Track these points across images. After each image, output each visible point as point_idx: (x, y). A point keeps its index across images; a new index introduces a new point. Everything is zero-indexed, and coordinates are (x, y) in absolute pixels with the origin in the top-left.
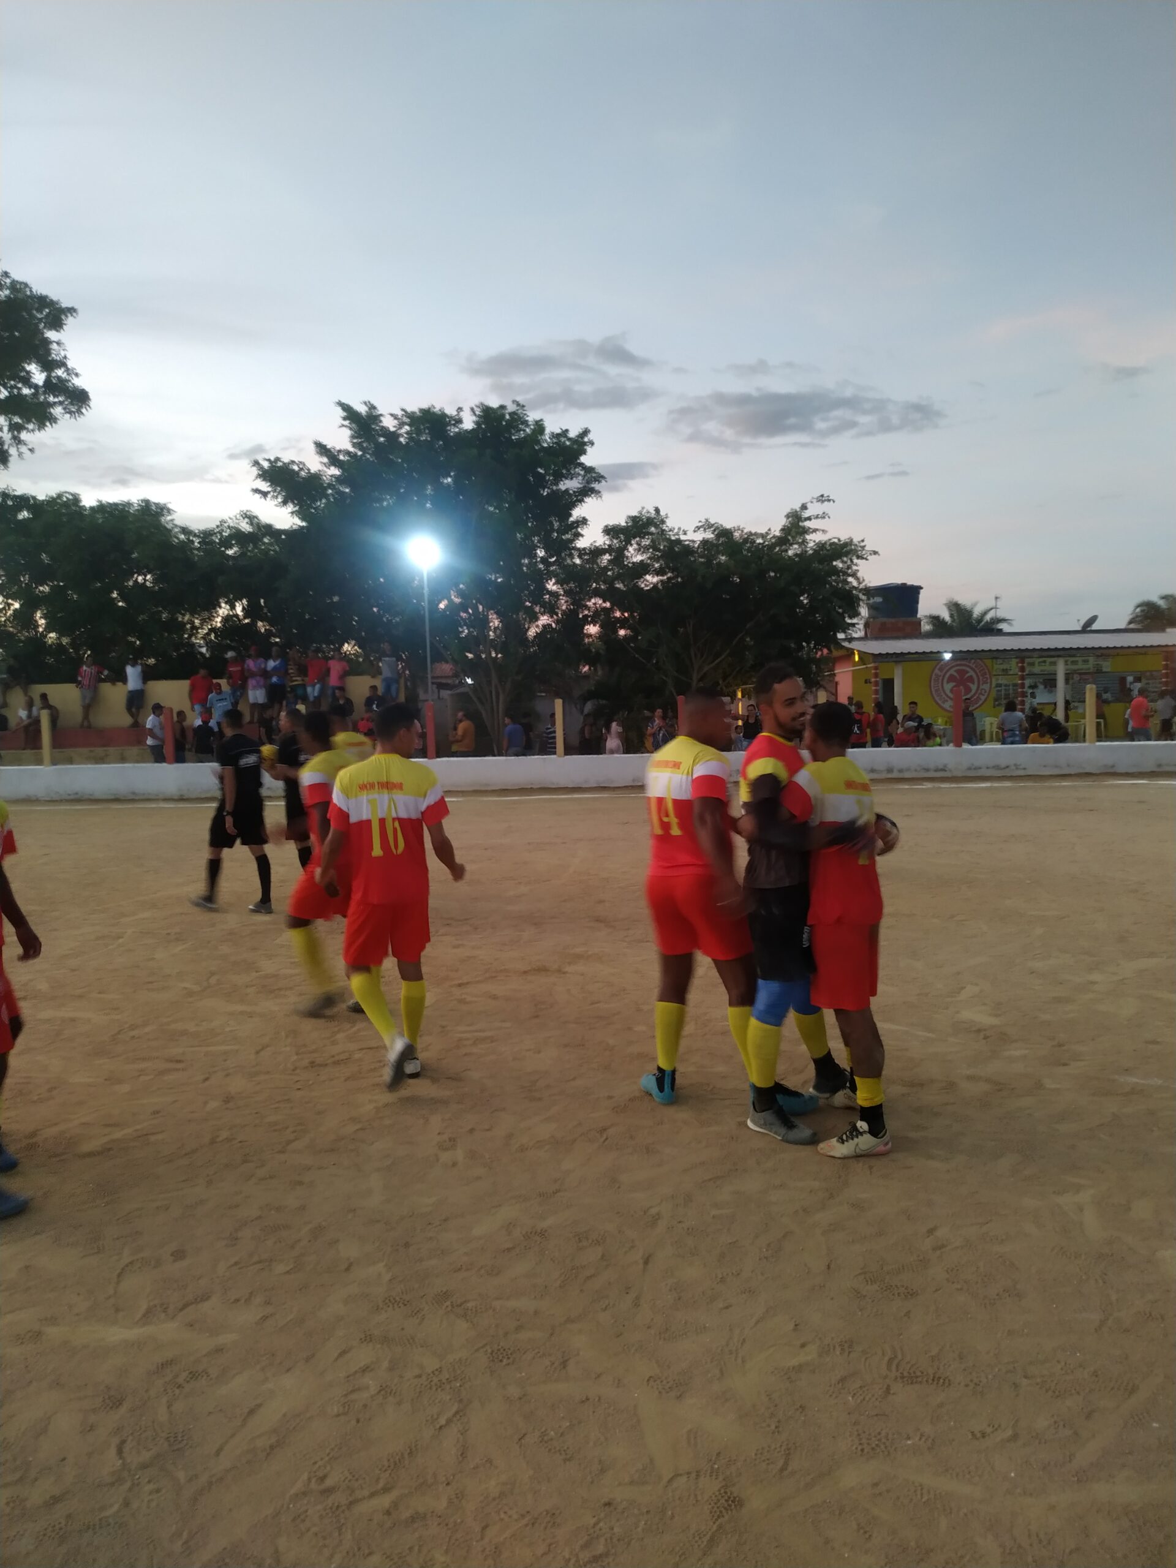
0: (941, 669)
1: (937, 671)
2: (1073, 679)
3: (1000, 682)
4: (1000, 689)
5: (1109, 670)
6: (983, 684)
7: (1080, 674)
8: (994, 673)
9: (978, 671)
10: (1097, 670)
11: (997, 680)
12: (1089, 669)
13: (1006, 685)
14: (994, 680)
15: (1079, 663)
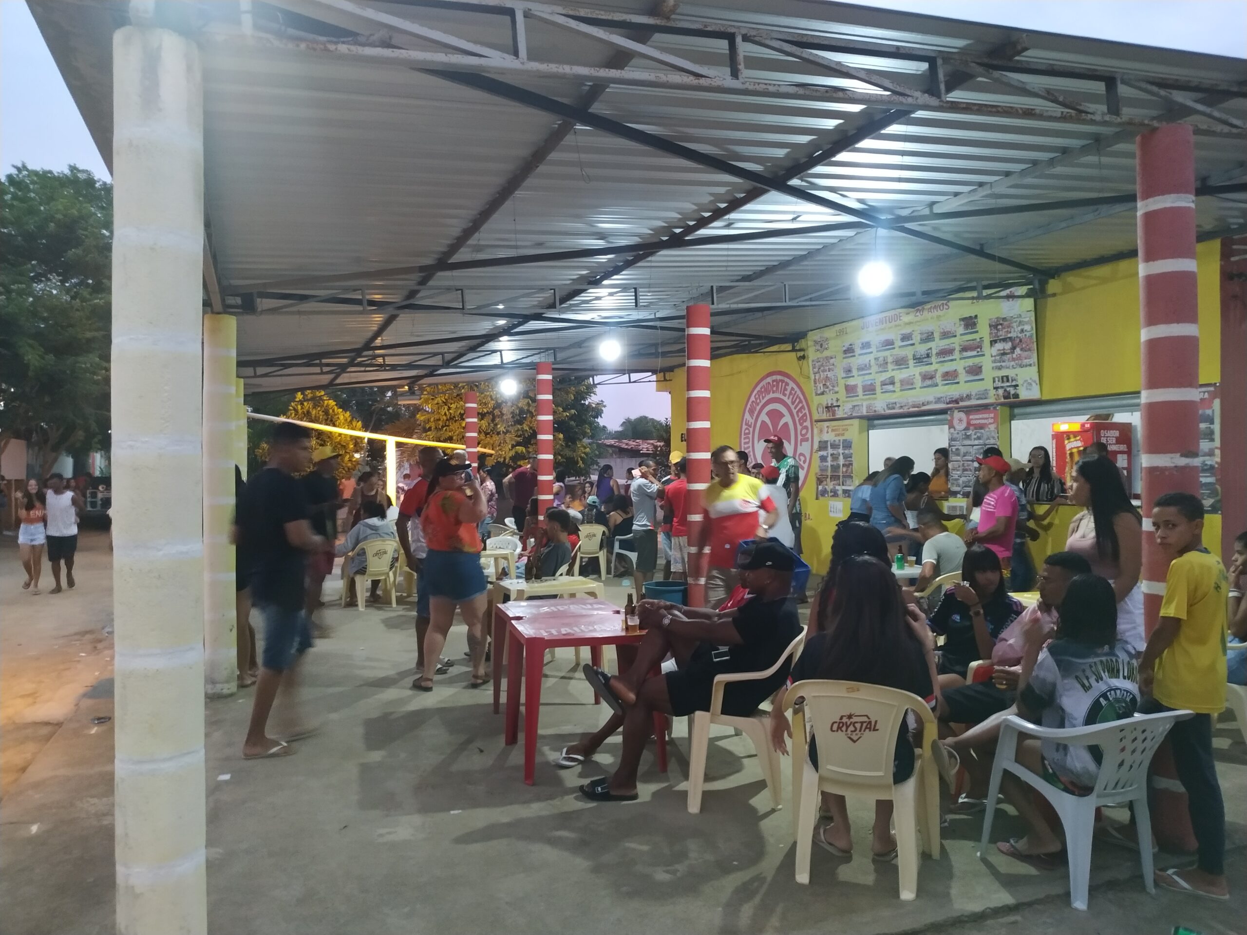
3: (826, 437)
4: (824, 453)
6: (802, 441)
8: (816, 416)
9: (795, 411)
11: (821, 431)
13: (834, 446)
14: (816, 431)
15: (963, 377)
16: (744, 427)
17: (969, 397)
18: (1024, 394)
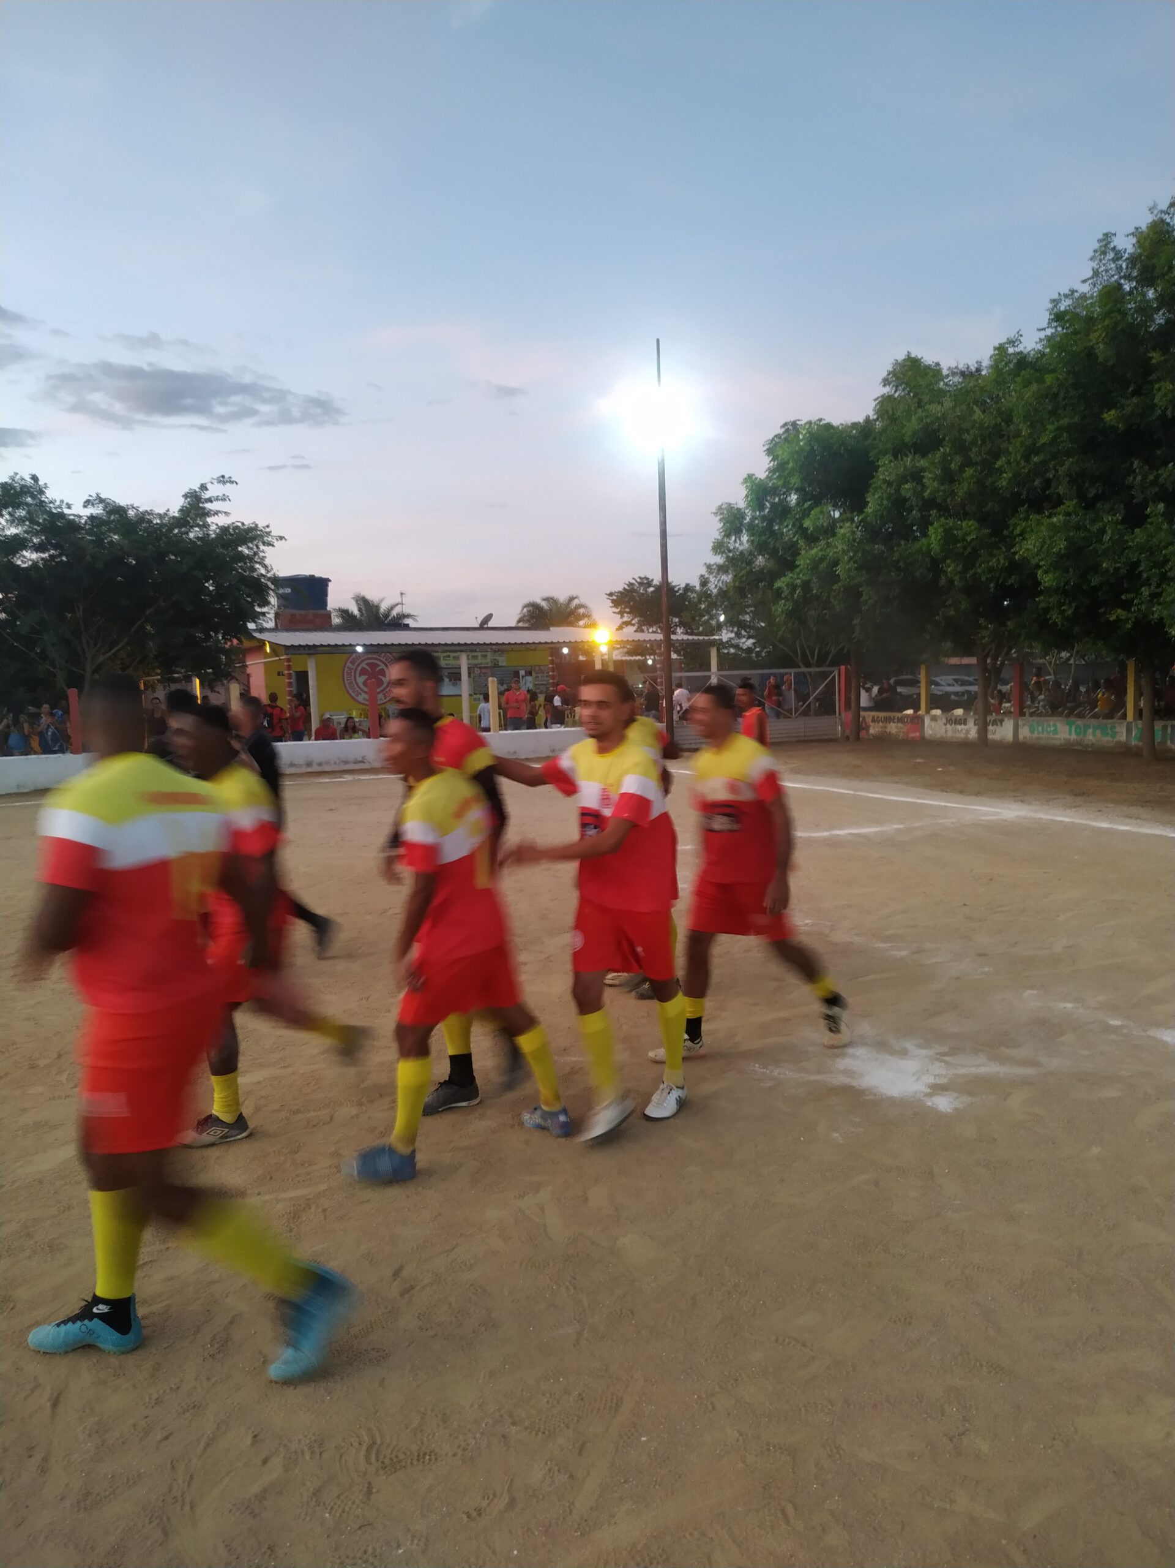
0: (353, 663)
1: (349, 664)
2: (474, 672)
5: (504, 664)
7: (480, 668)
9: (388, 665)
10: (495, 664)
12: (487, 663)
15: (480, 657)
16: (346, 669)
17: (481, 664)
18: (500, 664)
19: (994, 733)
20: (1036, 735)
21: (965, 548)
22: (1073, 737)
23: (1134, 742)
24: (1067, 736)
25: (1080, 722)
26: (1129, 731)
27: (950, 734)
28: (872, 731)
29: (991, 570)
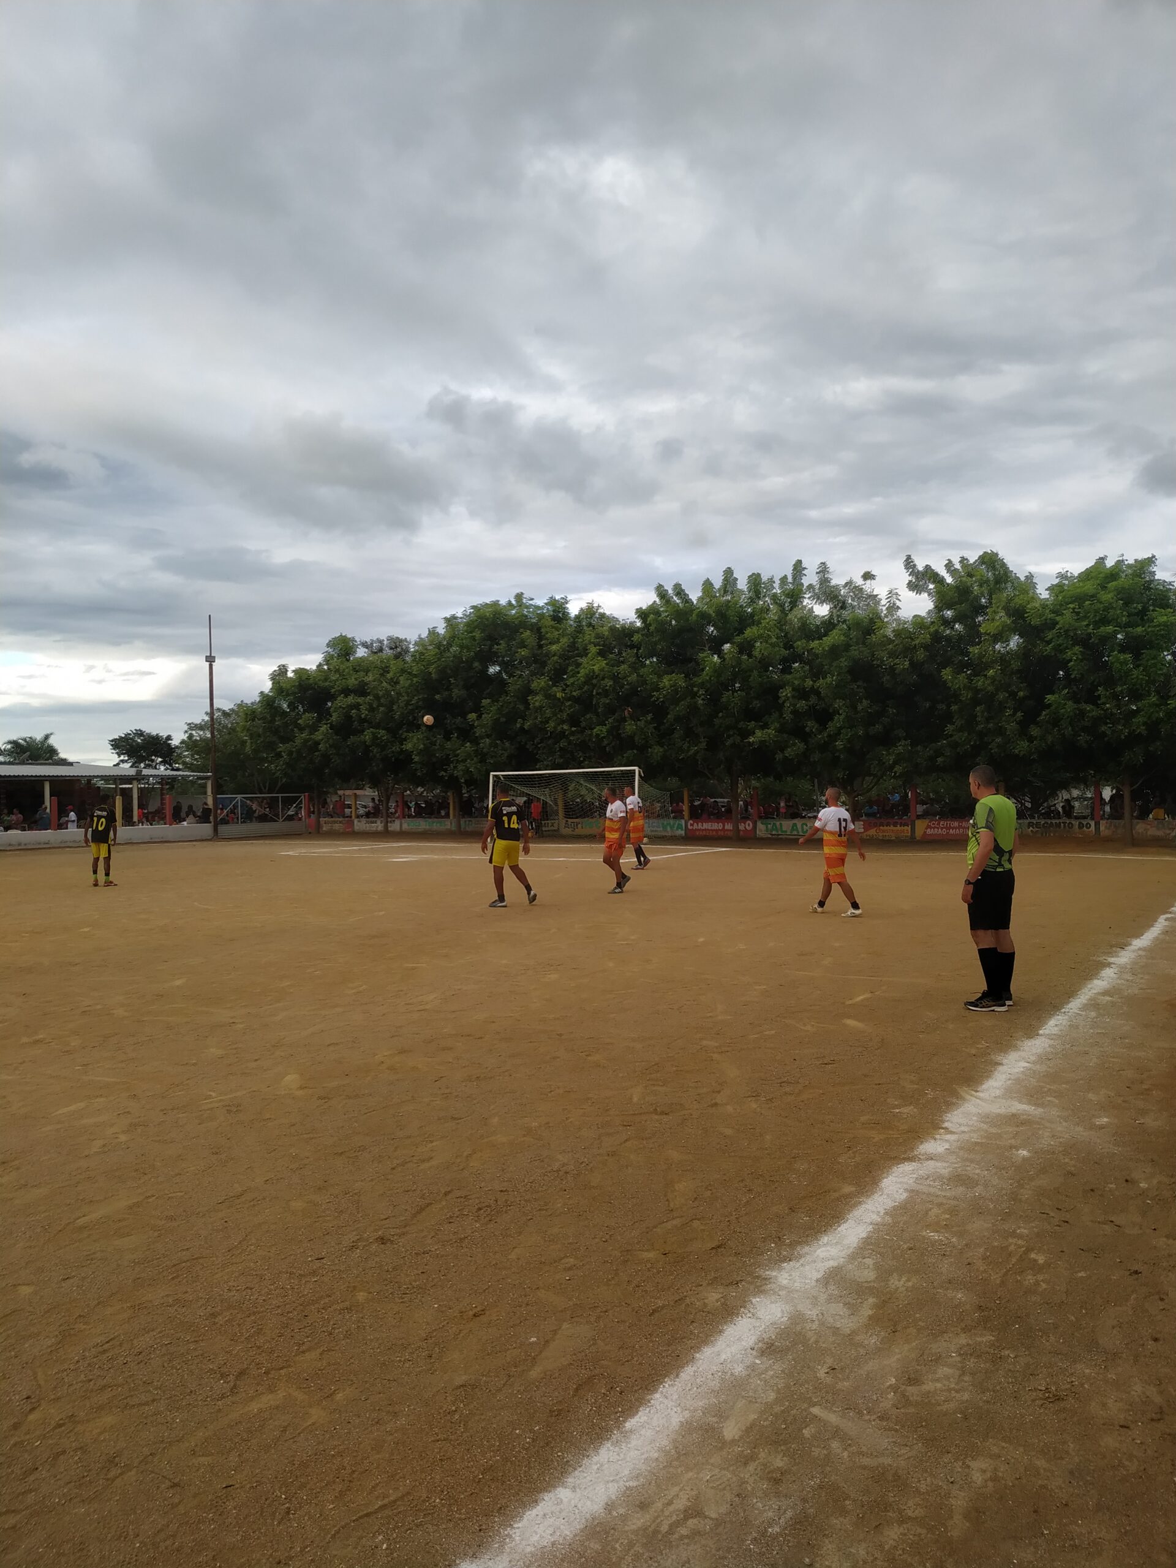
19: (391, 827)
20: (410, 827)
21: (381, 742)
22: (428, 827)
23: (453, 829)
24: (424, 827)
25: (430, 820)
26: (451, 824)
27: (368, 829)
28: (324, 829)
29: (393, 752)
